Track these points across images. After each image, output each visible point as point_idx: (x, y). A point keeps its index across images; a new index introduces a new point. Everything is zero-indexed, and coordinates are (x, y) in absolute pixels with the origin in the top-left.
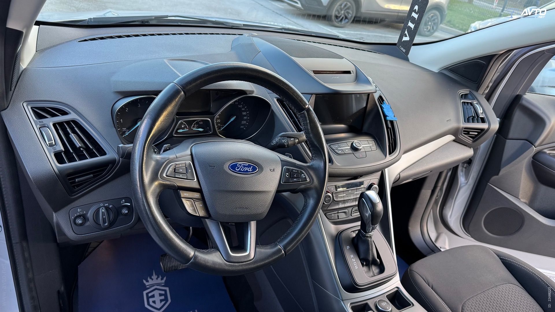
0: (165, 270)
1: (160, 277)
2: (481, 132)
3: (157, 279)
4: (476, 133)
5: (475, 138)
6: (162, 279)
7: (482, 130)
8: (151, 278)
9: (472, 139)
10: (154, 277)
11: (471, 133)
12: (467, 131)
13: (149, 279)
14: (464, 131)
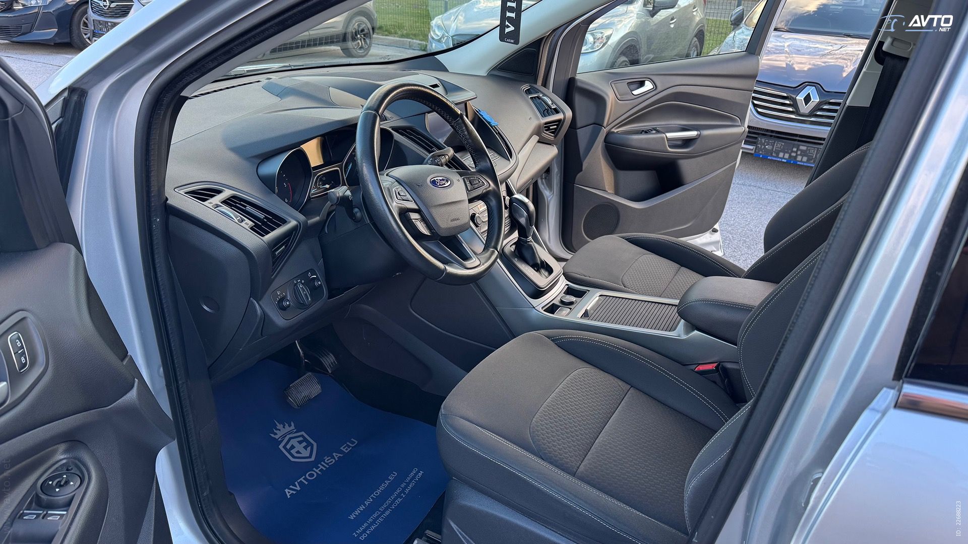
0: (298, 405)
1: (287, 425)
2: (559, 122)
3: (284, 427)
4: (556, 127)
5: (555, 132)
6: (290, 426)
7: (559, 121)
8: (277, 429)
9: (553, 135)
10: (280, 426)
11: (551, 128)
12: (547, 126)
13: (275, 431)
14: (545, 127)
